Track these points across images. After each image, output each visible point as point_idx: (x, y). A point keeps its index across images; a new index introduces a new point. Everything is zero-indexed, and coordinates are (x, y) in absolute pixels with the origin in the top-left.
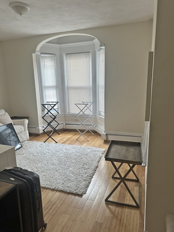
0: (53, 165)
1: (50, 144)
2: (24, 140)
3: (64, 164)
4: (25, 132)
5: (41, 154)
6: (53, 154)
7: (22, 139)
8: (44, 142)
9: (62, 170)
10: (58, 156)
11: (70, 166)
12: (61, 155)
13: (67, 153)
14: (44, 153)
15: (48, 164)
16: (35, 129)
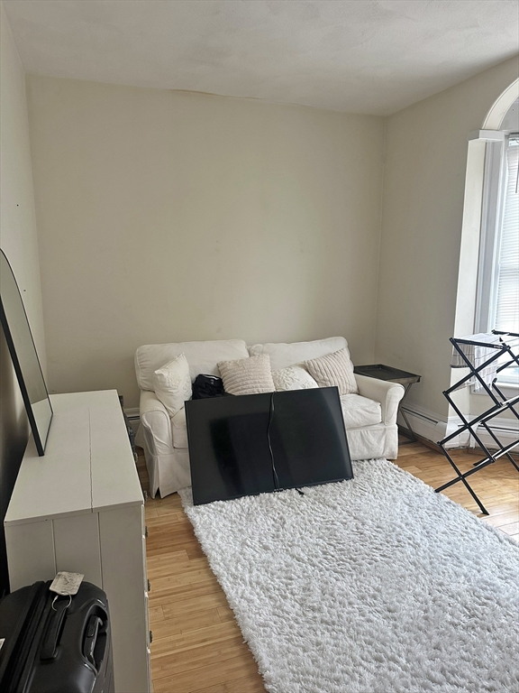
0: (386, 618)
1: (449, 508)
2: (374, 455)
3: (436, 639)
4: (382, 427)
5: (387, 536)
6: (425, 562)
7: (368, 448)
8: (437, 491)
9: (405, 669)
10: (441, 584)
11: (453, 673)
12: (460, 586)
13: (488, 593)
14: (400, 538)
15: (374, 597)
16: (431, 424)
